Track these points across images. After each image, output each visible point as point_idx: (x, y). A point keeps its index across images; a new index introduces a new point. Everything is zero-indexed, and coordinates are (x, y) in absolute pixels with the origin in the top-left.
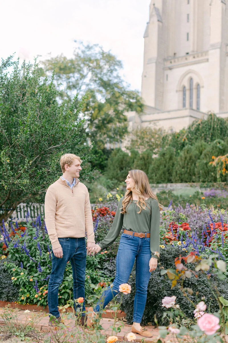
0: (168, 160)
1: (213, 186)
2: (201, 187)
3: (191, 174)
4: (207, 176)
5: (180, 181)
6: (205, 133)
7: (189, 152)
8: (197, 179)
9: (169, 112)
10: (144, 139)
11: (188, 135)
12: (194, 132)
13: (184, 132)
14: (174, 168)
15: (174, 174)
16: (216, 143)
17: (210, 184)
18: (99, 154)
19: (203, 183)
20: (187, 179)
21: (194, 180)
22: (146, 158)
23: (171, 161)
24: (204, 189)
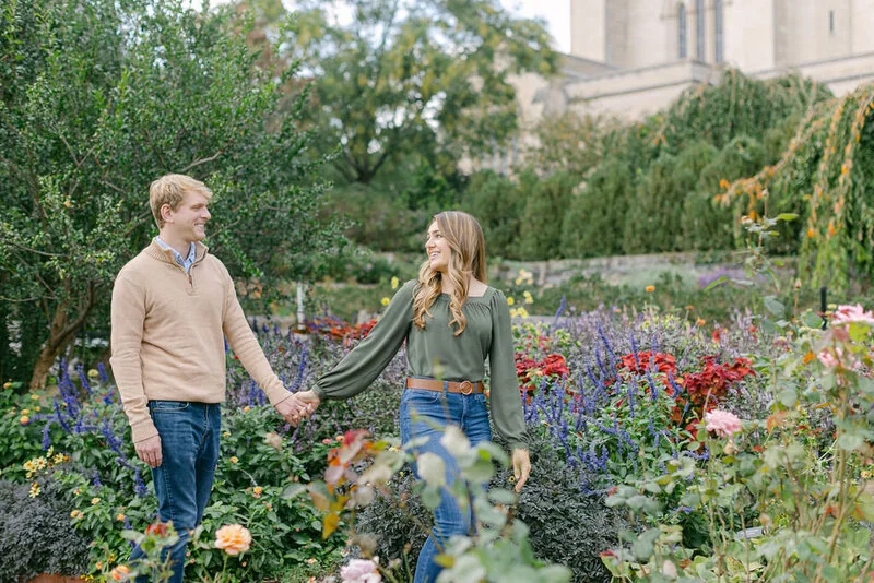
0: (611, 196)
1: (729, 258)
2: (697, 264)
3: (673, 231)
4: (711, 233)
5: (644, 249)
6: (714, 122)
7: (666, 172)
8: (687, 243)
9: (638, 71)
10: (559, 145)
11: (668, 129)
12: (686, 119)
13: (661, 120)
14: (628, 215)
15: (628, 231)
16: (736, 147)
17: (722, 254)
18: (438, 188)
19: (702, 254)
20: (663, 242)
21: (680, 246)
22: (556, 192)
23: (620, 199)
24: (704, 268)
